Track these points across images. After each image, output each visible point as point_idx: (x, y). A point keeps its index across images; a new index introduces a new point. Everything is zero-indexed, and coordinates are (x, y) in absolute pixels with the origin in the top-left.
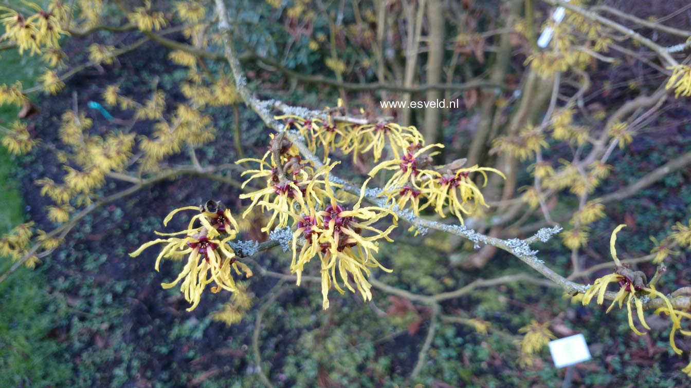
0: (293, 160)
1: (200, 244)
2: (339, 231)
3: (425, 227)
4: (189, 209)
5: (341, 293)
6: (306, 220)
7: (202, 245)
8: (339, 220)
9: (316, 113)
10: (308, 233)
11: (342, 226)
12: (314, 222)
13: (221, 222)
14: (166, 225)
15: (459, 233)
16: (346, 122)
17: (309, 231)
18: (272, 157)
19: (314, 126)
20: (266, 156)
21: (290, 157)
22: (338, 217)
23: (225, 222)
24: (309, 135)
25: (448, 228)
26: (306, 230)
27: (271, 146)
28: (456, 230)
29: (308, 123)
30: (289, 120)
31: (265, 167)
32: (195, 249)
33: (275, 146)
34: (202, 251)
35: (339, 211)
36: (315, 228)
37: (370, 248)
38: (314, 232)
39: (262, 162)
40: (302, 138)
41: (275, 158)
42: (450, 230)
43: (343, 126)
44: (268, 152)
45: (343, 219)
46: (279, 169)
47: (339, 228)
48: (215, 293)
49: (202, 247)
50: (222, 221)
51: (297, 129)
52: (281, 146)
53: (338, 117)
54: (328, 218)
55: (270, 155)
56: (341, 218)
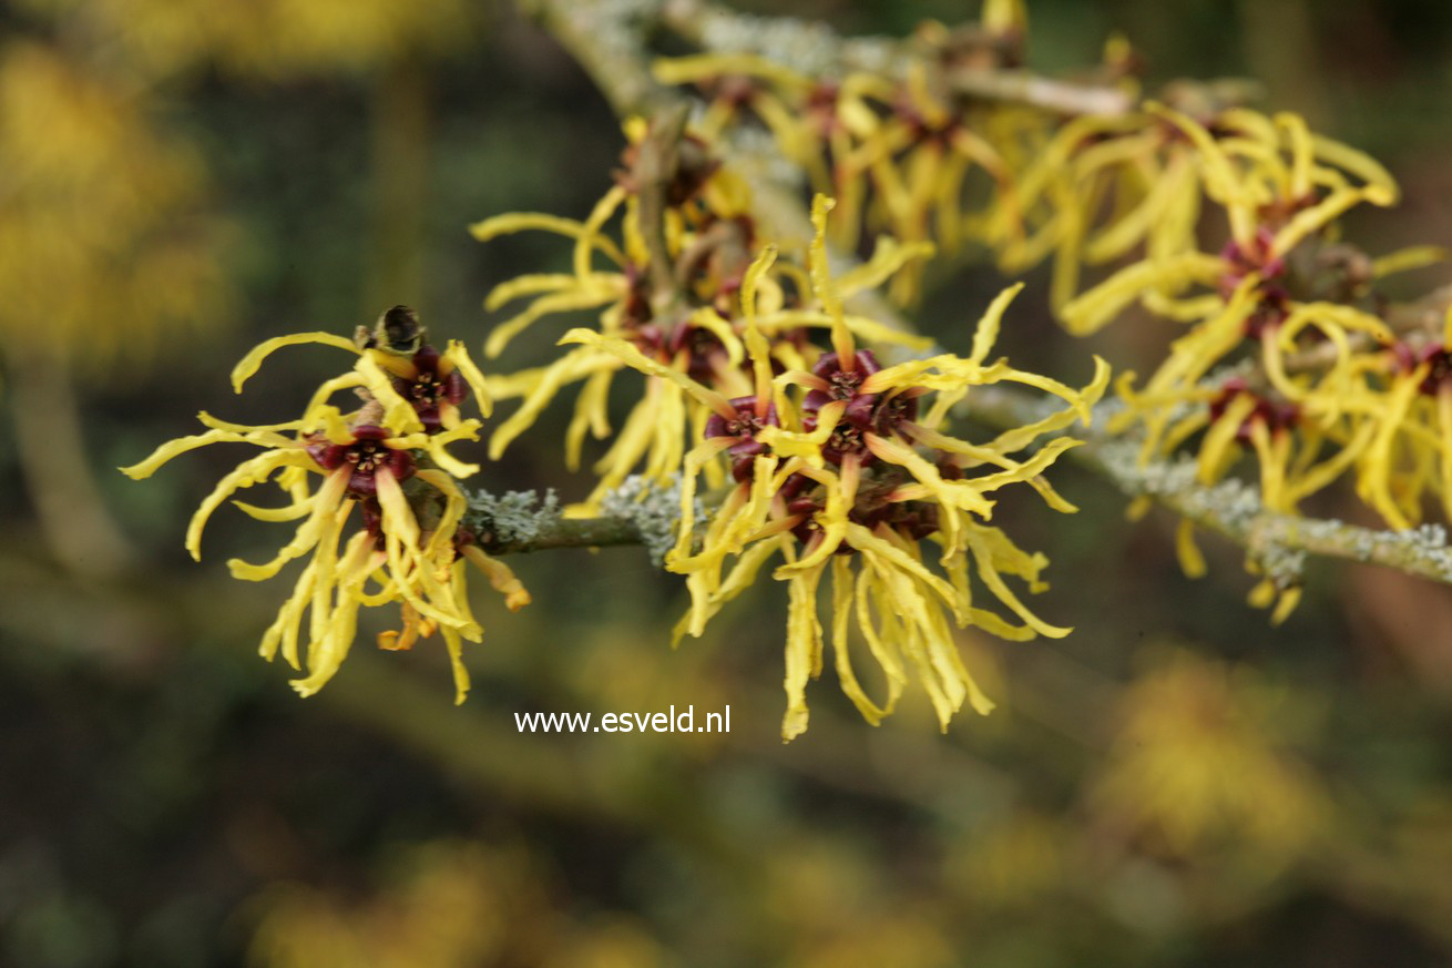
0: (721, 232)
1: (355, 455)
2: (859, 451)
3: (1292, 551)
4: (314, 343)
5: (869, 718)
6: (740, 409)
7: (362, 460)
8: (862, 406)
9: (869, 54)
10: (745, 457)
11: (871, 429)
12: (770, 417)
13: (426, 394)
14: (238, 390)
15: (1415, 559)
16: (1020, 104)
17: (748, 449)
18: (631, 224)
19: (855, 117)
20: (604, 210)
21: (709, 220)
22: (857, 397)
23: (440, 398)
24: (828, 155)
25: (1376, 543)
26: (739, 445)
27: (626, 169)
28: (1407, 550)
29: (824, 100)
30: (735, 87)
31: (600, 262)
32: (338, 472)
33: (646, 165)
34: (361, 483)
35: (862, 375)
36: (769, 434)
37: (967, 507)
38: (766, 450)
39: (586, 236)
40: (787, 171)
41: (643, 221)
42: (1382, 552)
43: (1005, 123)
44: (615, 196)
45: (878, 399)
46: (659, 269)
47: (861, 438)
48: (394, 649)
49: (362, 467)
50: (430, 392)
51: (764, 127)
52: (672, 166)
53: (979, 77)
54: (820, 397)
55: (621, 211)
56: (868, 398)
